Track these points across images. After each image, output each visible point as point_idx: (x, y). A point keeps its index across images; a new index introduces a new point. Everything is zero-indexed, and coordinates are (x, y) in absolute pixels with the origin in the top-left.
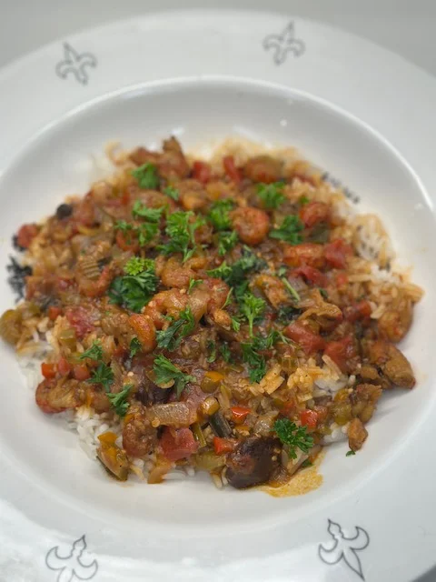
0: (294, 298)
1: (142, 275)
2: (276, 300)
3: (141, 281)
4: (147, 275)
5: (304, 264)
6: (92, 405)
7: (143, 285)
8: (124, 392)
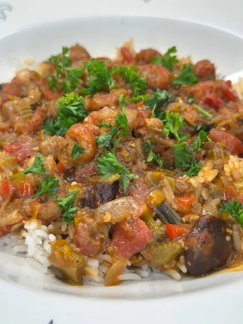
0: (206, 117)
1: (74, 104)
2: (192, 119)
3: (73, 108)
4: (77, 103)
5: (208, 92)
6: (39, 217)
7: (75, 113)
8: (71, 197)
